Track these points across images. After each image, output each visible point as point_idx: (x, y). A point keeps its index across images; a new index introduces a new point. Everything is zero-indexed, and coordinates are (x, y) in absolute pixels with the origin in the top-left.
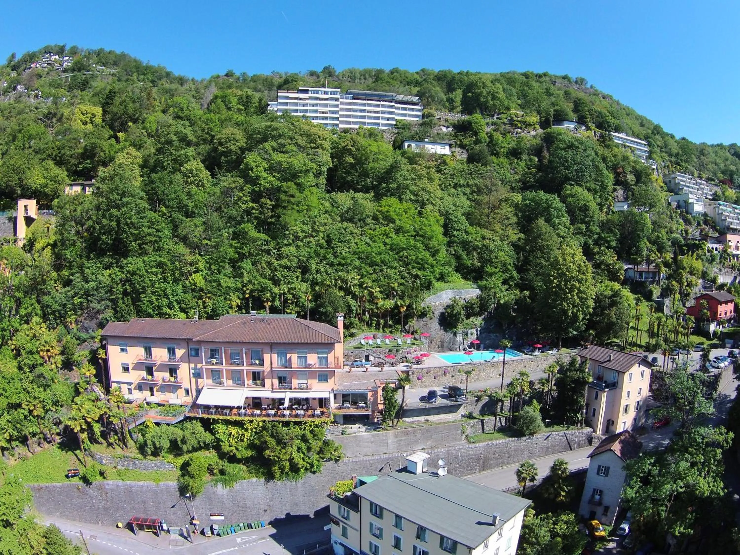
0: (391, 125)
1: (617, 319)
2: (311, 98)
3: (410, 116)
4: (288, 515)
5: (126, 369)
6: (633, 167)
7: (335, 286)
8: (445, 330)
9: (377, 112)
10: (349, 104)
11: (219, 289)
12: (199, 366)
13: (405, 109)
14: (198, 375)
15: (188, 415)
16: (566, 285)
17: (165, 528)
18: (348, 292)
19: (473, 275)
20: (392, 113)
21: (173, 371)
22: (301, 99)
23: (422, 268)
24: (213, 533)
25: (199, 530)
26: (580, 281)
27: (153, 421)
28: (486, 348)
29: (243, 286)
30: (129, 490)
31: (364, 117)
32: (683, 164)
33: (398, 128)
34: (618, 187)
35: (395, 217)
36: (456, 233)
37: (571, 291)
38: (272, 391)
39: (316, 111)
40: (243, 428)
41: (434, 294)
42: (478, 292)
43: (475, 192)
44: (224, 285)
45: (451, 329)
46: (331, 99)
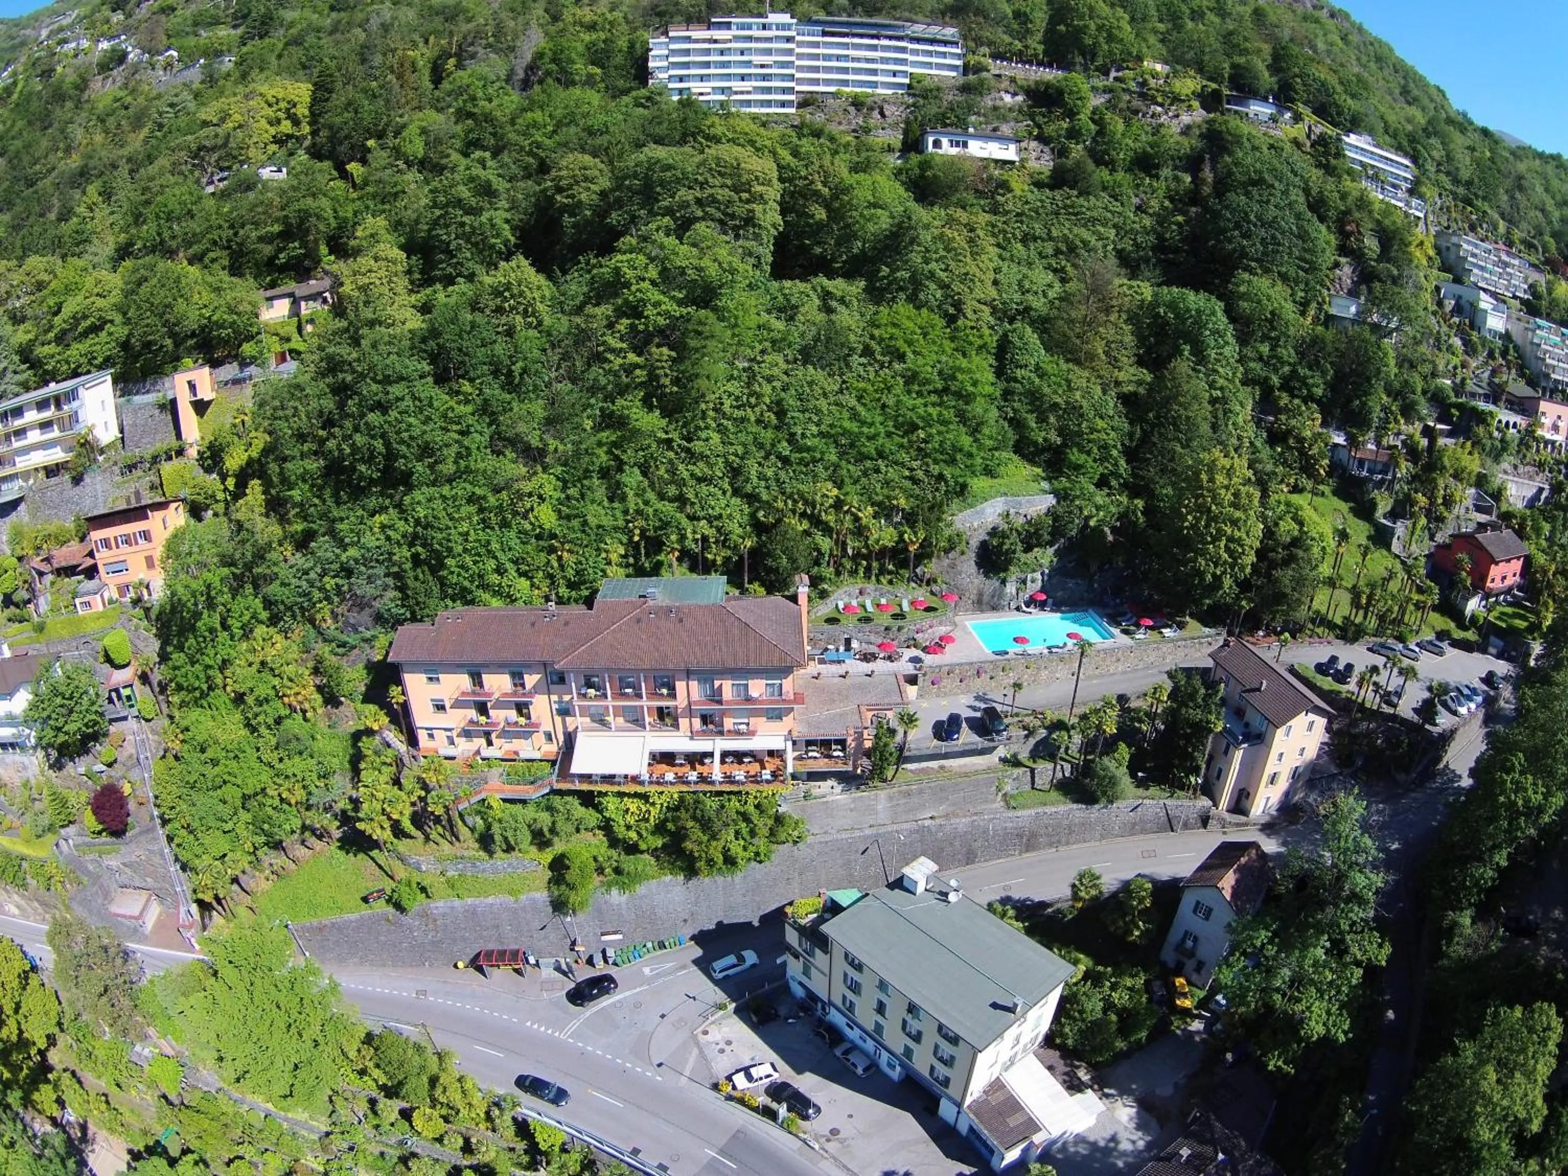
0: (901, 85)
1: (1294, 589)
2: (737, 38)
3: (939, 66)
4: (720, 924)
5: (440, 707)
6: (1378, 222)
7: (794, 512)
8: (986, 575)
9: (873, 61)
10: (816, 45)
11: (584, 532)
12: (566, 698)
13: (929, 53)
14: (565, 712)
15: (557, 786)
16: (1207, 526)
17: (532, 960)
18: (816, 521)
19: (1046, 456)
20: (904, 62)
21: (522, 708)
22: (716, 41)
23: (952, 462)
24: (606, 961)
25: (584, 958)
26: (1234, 523)
27: (498, 796)
28: (1057, 607)
29: (628, 522)
30: (472, 913)
31: (845, 70)
32: (1479, 203)
33: (914, 95)
34: (1343, 260)
35: (904, 348)
36: (1019, 373)
37: (1215, 539)
38: (692, 738)
39: (748, 64)
40: (647, 801)
41: (971, 506)
42: (1051, 500)
43: (1062, 253)
44: (592, 521)
45: (996, 573)
46: (778, 38)
